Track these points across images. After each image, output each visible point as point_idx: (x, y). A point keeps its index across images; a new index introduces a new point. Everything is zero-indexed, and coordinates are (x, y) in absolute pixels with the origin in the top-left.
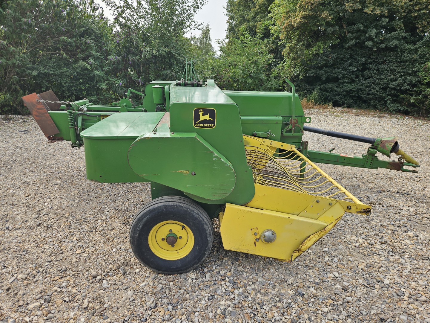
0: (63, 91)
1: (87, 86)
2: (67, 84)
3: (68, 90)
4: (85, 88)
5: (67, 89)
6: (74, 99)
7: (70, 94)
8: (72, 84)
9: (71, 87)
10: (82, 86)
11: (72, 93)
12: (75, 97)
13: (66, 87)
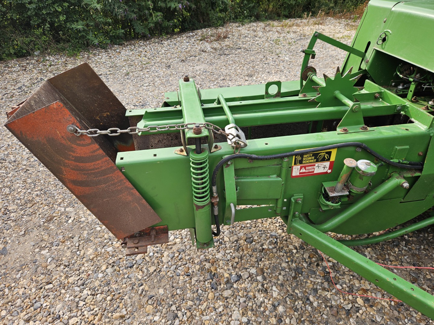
0: (29, 17)
1: (65, 6)
2: (34, 6)
3: (36, 15)
4: (63, 9)
5: (34, 13)
6: (48, 29)
7: (40, 21)
8: (40, 5)
9: (40, 9)
10: (58, 6)
11: (44, 21)
12: (49, 26)
13: (32, 11)
